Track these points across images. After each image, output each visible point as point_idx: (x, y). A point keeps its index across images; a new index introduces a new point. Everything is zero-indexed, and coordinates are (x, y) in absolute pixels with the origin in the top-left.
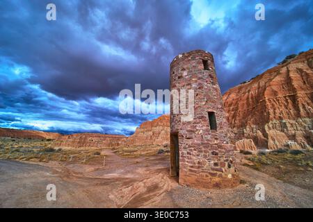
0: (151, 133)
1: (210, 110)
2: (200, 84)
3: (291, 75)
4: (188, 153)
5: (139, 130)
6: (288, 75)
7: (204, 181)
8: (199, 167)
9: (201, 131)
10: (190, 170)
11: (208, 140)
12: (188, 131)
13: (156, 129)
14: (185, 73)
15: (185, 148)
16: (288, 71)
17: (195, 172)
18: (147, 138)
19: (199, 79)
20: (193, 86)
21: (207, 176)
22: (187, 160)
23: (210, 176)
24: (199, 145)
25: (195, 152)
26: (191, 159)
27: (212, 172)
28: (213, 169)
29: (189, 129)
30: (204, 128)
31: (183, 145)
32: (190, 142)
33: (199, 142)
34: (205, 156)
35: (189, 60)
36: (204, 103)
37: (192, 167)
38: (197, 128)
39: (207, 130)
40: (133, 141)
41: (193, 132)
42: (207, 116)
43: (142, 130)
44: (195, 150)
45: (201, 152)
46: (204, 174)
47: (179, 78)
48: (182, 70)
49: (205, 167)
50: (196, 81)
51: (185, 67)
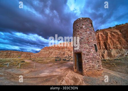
0: (48, 52)
1: (95, 44)
2: (90, 32)
3: (99, 36)
4: (87, 62)
5: (42, 50)
6: (98, 36)
7: (95, 73)
8: (93, 68)
9: (93, 52)
10: (89, 69)
11: (95, 56)
12: (87, 52)
13: (51, 51)
14: (84, 27)
15: (86, 59)
16: (98, 34)
17: (91, 70)
18: (46, 54)
19: (90, 30)
20: (88, 32)
21: (96, 71)
22: (87, 65)
23: (97, 71)
24: (92, 58)
25: (91, 61)
26: (89, 64)
27: (98, 69)
28: (98, 68)
29: (87, 51)
30: (94, 51)
31: (85, 58)
32: (88, 57)
33: (92, 57)
34: (95, 63)
35: (85, 21)
36: (93, 40)
37: (90, 68)
38: (91, 51)
39: (94, 52)
40: (39, 55)
41: (89, 52)
42: (94, 46)
43: (44, 50)
44: (91, 60)
45: (93, 61)
46: (95, 70)
47: (81, 28)
48: (82, 25)
49: (95, 67)
50: (89, 31)
51: (84, 24)
